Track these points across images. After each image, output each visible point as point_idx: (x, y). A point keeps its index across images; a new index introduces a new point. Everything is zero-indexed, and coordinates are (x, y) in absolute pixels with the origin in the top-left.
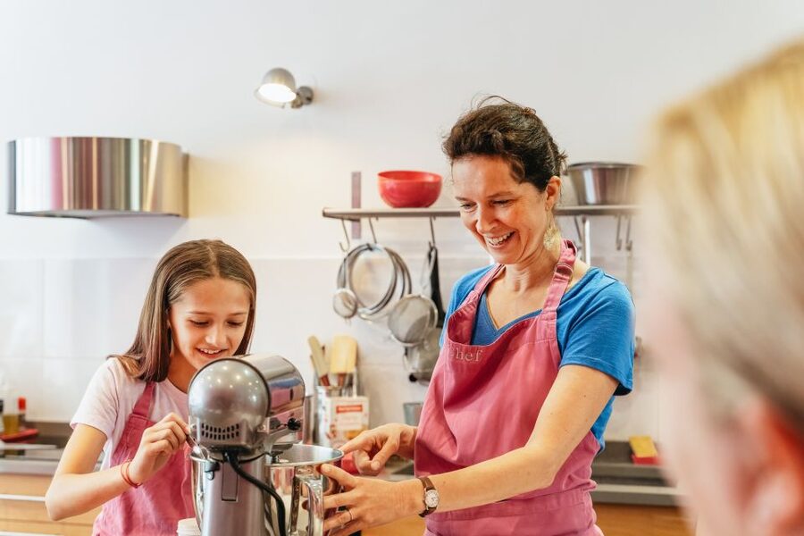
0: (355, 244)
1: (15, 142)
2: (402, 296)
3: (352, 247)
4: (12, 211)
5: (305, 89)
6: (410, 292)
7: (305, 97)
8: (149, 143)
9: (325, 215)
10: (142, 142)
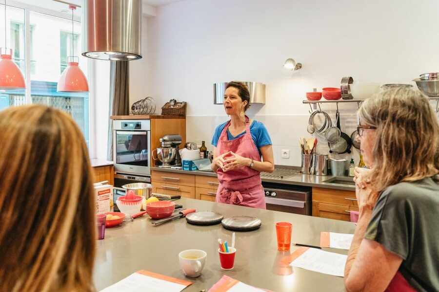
0: (314, 111)
1: (215, 84)
2: (328, 127)
3: (313, 112)
4: (215, 103)
5: (299, 64)
6: (331, 126)
7: (299, 66)
8: (252, 83)
9: (303, 103)
10: (250, 83)
